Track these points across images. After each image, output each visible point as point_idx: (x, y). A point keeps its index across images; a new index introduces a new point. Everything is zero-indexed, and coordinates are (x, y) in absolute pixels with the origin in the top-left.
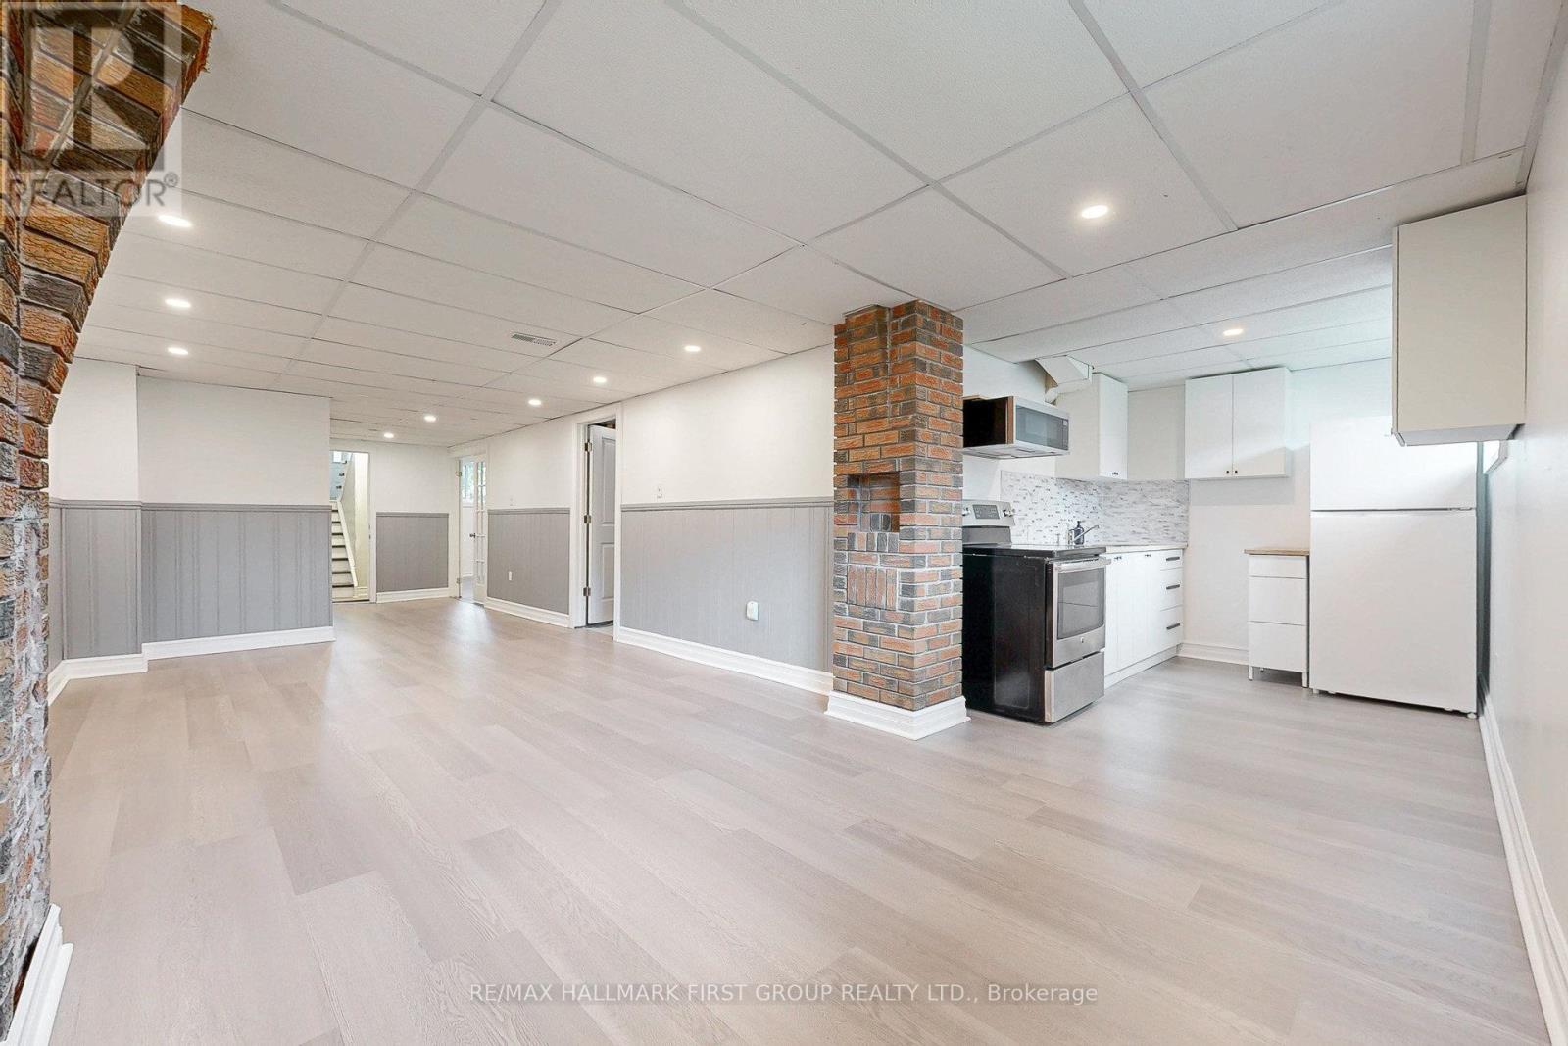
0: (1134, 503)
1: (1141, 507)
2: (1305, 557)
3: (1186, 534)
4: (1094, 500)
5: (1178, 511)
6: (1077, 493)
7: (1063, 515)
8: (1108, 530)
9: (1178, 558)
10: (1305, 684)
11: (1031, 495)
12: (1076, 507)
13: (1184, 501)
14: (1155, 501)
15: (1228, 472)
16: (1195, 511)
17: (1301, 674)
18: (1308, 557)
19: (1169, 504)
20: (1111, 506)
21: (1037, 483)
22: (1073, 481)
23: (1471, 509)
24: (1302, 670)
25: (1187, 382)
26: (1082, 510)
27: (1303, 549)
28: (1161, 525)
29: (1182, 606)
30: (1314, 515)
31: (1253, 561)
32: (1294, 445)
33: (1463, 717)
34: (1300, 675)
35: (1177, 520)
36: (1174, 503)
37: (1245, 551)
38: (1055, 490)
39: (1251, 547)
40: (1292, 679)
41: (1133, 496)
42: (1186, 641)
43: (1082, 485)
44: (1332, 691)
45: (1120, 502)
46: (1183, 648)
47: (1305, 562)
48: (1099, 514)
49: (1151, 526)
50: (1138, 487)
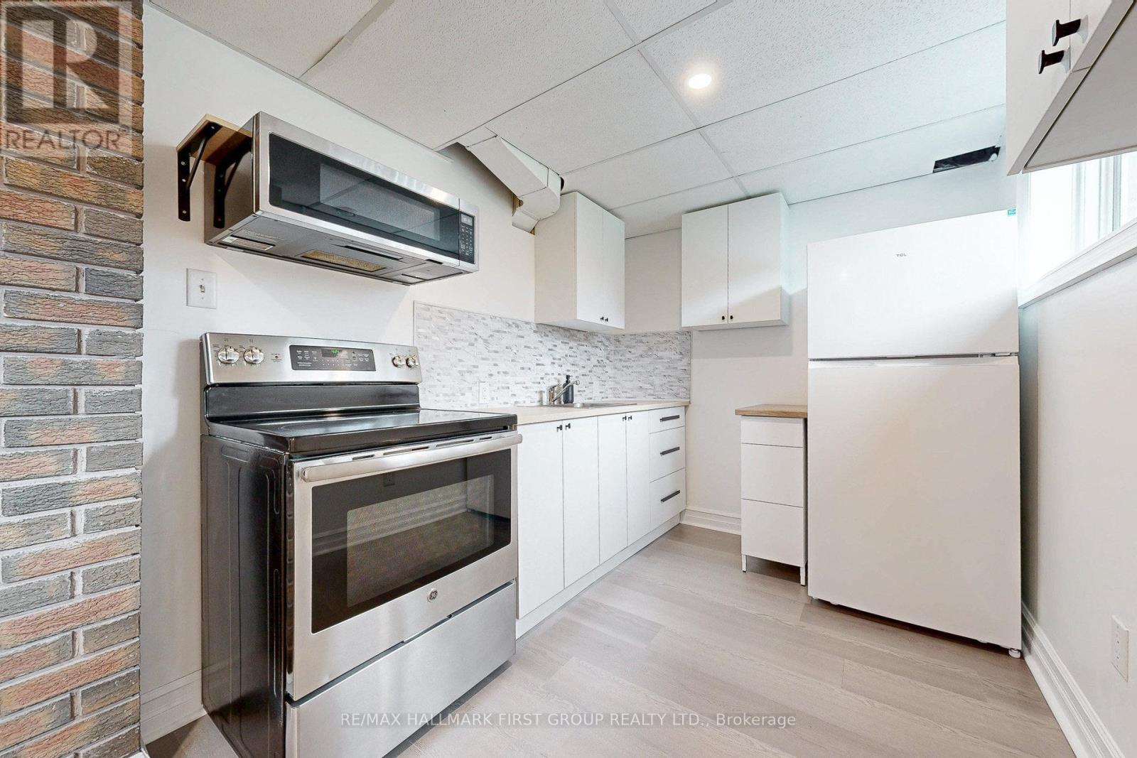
0: (641, 356)
1: (647, 360)
2: (802, 420)
3: (688, 389)
4: (601, 353)
5: (681, 365)
6: (572, 344)
7: (548, 369)
8: (618, 386)
9: (678, 417)
10: (803, 582)
11: (485, 341)
12: (571, 360)
13: (686, 353)
14: (660, 354)
15: (723, 318)
16: (696, 362)
17: (799, 568)
18: (806, 421)
19: (673, 357)
20: (621, 360)
21: (497, 325)
22: (568, 330)
23: (1011, 355)
24: (801, 565)
25: (684, 216)
26: (582, 363)
27: (802, 410)
28: (665, 380)
29: (684, 470)
30: (812, 365)
31: (747, 424)
32: (792, 289)
33: (1003, 657)
34: (797, 569)
35: (679, 373)
36: (678, 356)
37: (737, 412)
38: (533, 338)
39: (741, 406)
40: (789, 573)
41: (641, 349)
42: (690, 508)
43: (581, 336)
44: (835, 601)
45: (629, 356)
46: (686, 515)
47: (801, 426)
48: (607, 369)
49: (657, 381)
50: (644, 339)
